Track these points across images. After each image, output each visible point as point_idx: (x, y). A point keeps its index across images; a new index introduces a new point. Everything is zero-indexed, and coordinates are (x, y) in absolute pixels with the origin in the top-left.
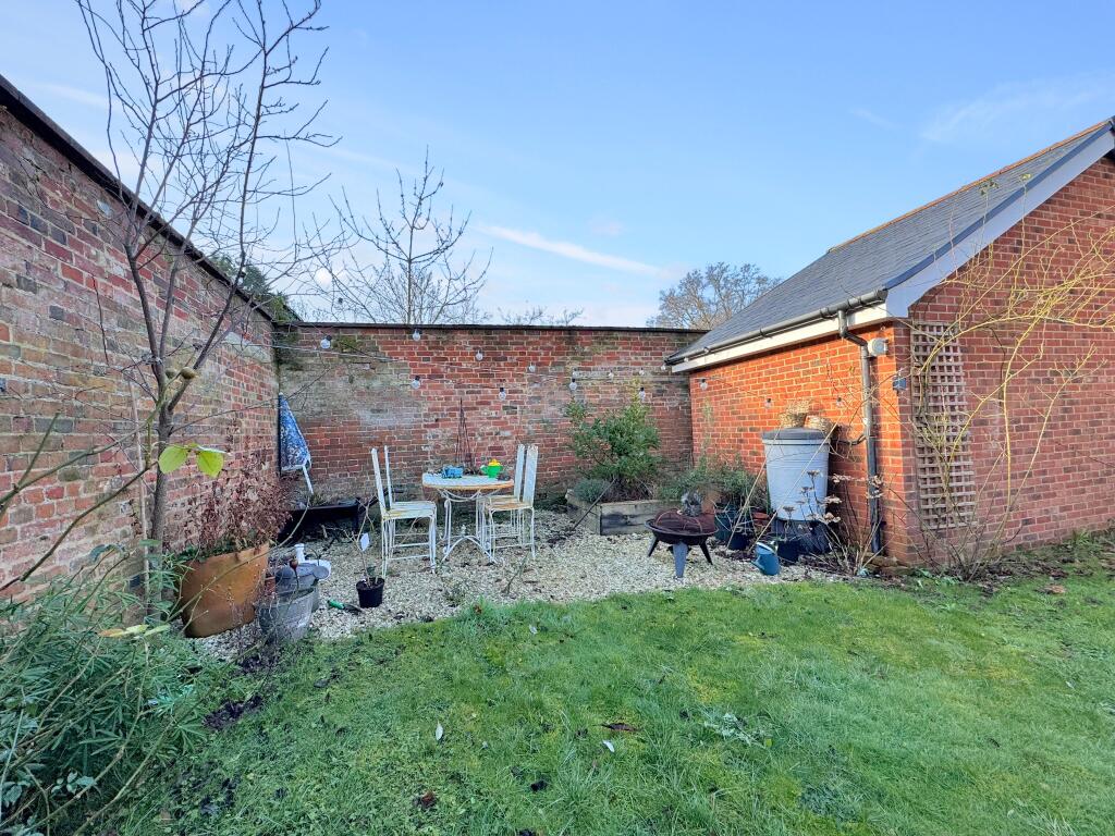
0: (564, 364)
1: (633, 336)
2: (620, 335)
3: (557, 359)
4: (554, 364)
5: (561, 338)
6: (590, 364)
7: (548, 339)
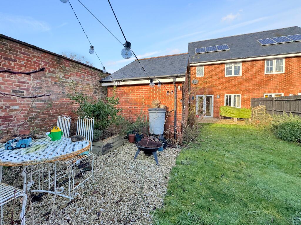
0: (55, 73)
1: (87, 68)
2: (82, 66)
3: (51, 69)
4: (50, 72)
5: (54, 59)
6: (69, 76)
7: (46, 57)
